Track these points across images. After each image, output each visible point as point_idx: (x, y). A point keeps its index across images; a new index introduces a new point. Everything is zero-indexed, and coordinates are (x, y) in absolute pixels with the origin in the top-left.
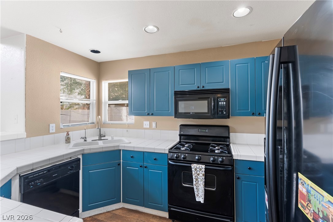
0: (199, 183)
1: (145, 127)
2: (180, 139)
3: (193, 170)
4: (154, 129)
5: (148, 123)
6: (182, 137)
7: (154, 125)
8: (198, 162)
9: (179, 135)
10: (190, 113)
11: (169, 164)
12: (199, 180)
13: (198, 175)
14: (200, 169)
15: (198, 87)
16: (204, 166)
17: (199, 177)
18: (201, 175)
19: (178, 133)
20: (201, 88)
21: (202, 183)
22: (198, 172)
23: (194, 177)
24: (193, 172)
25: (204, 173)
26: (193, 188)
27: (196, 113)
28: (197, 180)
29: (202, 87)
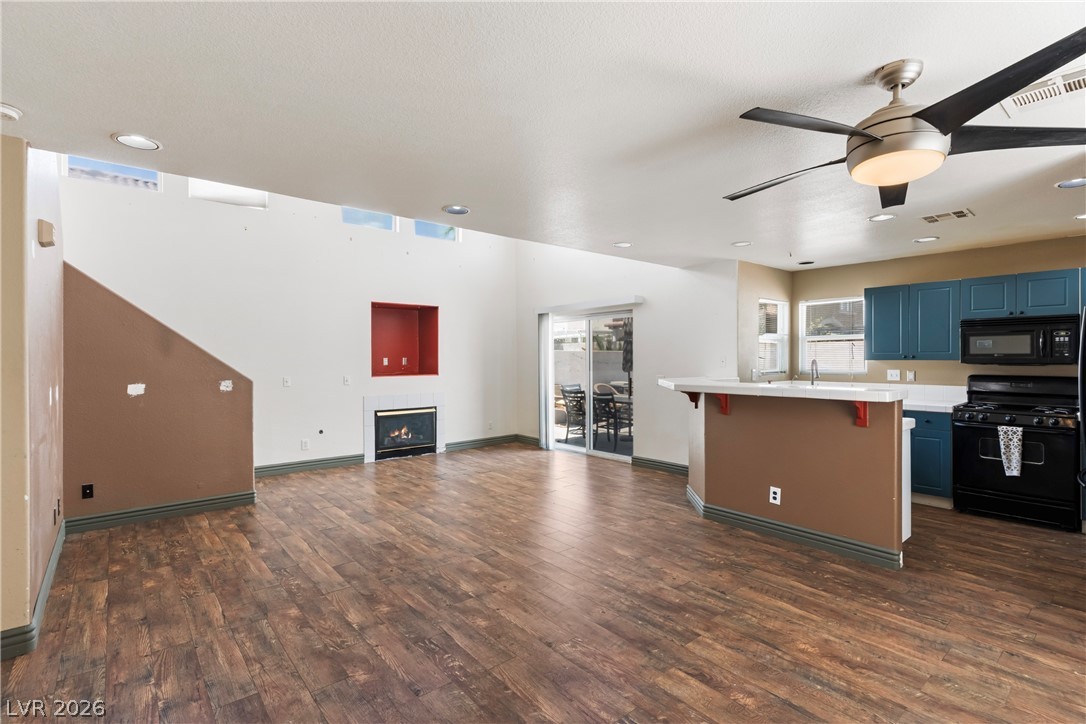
0: (1012, 451)
1: (889, 378)
2: (970, 399)
3: (1001, 433)
4: (910, 383)
5: (898, 372)
6: (974, 396)
7: (910, 376)
8: (1011, 423)
9: (968, 392)
10: (993, 355)
11: (955, 427)
12: (1012, 447)
13: (1011, 440)
14: (1015, 433)
15: (1011, 313)
16: (1020, 429)
17: (1011, 443)
18: (1015, 440)
19: (965, 389)
20: (1017, 314)
21: (1017, 450)
22: (1010, 437)
23: (1002, 443)
24: (1002, 437)
25: (1020, 437)
26: (1002, 461)
27: (1006, 355)
28: (1007, 447)
29: (1018, 312)
